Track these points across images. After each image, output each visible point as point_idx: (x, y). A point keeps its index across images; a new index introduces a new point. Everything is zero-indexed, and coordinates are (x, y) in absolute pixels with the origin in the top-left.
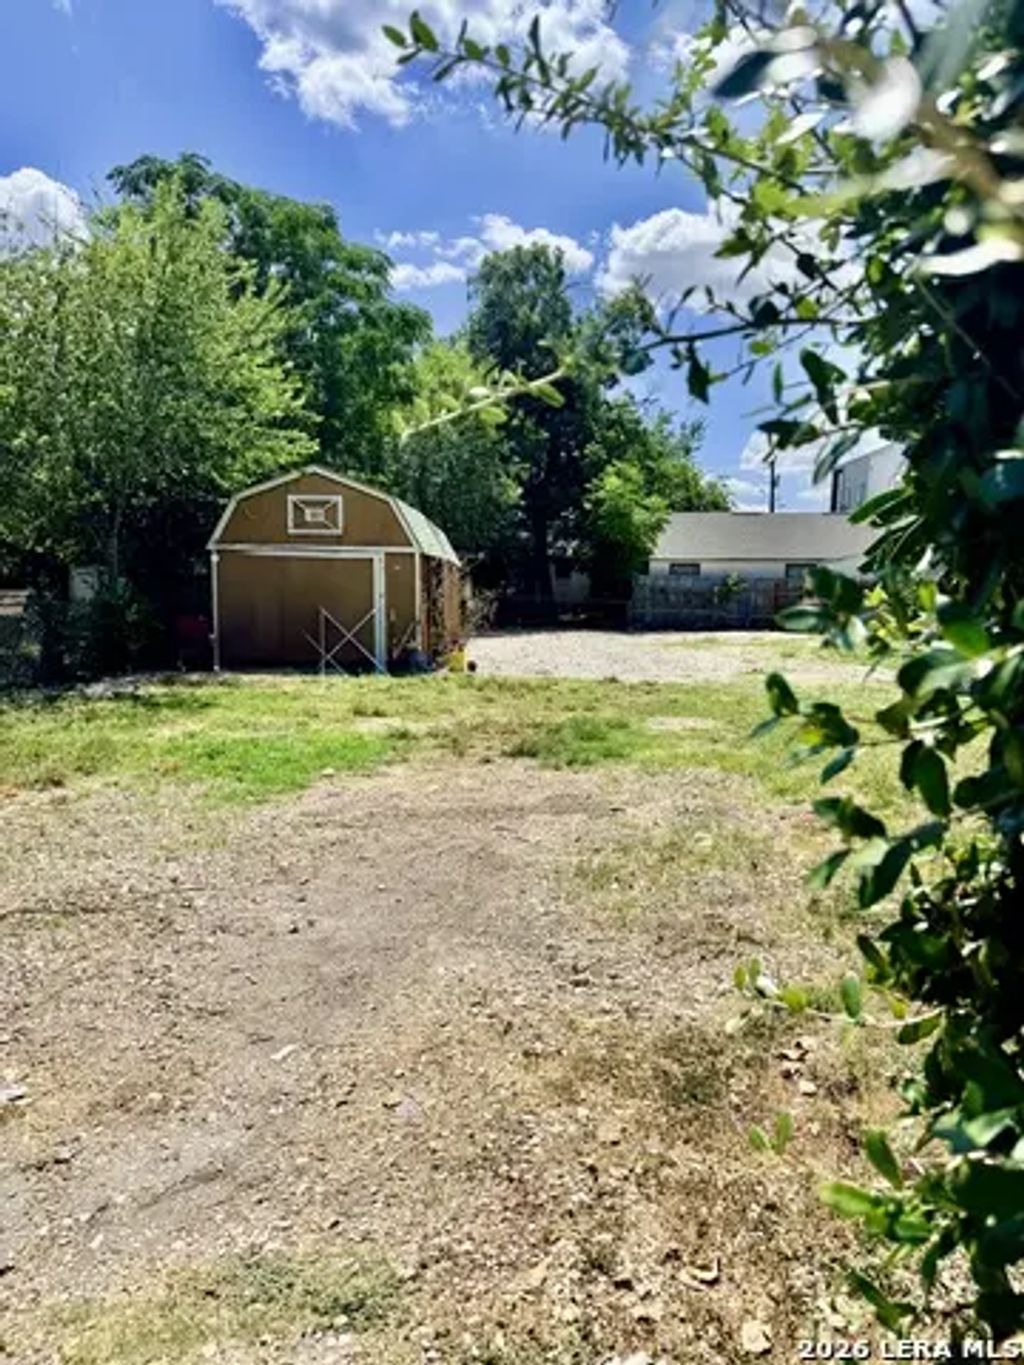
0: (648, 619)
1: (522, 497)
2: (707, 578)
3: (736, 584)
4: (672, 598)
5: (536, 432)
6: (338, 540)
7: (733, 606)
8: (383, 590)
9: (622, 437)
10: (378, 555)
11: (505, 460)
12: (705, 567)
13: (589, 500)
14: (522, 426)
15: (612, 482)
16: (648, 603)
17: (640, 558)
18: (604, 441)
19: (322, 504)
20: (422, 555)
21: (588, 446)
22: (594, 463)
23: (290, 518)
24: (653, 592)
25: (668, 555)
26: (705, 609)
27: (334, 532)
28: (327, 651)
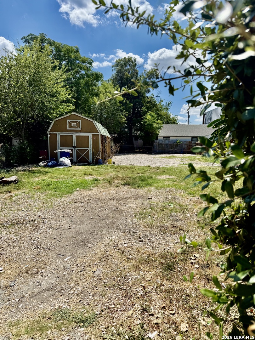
0: (157, 151)
1: (126, 120)
2: (172, 141)
3: (179, 142)
4: (164, 146)
5: (130, 104)
6: (80, 131)
7: (179, 148)
8: (91, 144)
9: (151, 105)
10: (90, 135)
11: (122, 111)
12: (171, 138)
13: (143, 121)
14: (126, 102)
15: (148, 117)
16: (158, 147)
17: (156, 136)
18: (147, 107)
19: (76, 122)
20: (101, 135)
21: (143, 108)
22: (143, 112)
23: (68, 125)
24: (159, 144)
25: (162, 135)
26: (172, 149)
27: (79, 129)
28: (77, 159)
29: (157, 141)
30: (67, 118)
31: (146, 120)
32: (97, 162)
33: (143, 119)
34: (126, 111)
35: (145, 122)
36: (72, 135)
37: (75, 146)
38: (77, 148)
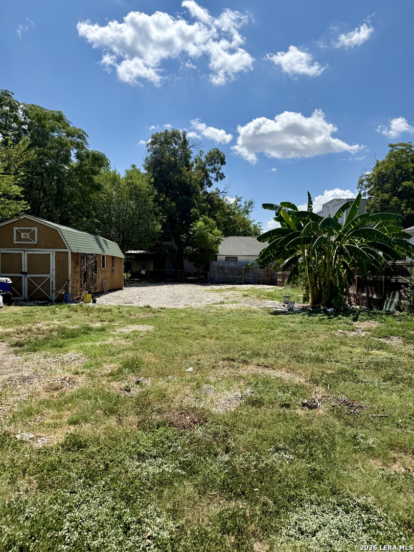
0: (216, 279)
1: (162, 229)
2: (240, 263)
3: (251, 266)
4: (226, 270)
5: (171, 204)
6: (35, 246)
7: (251, 274)
8: (54, 268)
9: (209, 206)
10: (52, 253)
11: (157, 214)
12: (239, 258)
13: (191, 230)
14: (164, 201)
15: (200, 223)
16: (216, 273)
17: (213, 254)
18: (200, 208)
19: (28, 231)
20: (72, 253)
21: (192, 209)
22: (194, 216)
23: (15, 237)
24: (218, 268)
25: (224, 253)
26: (239, 275)
27: (33, 243)
28: (29, 294)
29: (216, 263)
30: (14, 224)
31: (195, 228)
32: (61, 300)
33: (192, 227)
34: (164, 214)
35: (194, 232)
36: (21, 252)
37: (26, 271)
38: (28, 276)
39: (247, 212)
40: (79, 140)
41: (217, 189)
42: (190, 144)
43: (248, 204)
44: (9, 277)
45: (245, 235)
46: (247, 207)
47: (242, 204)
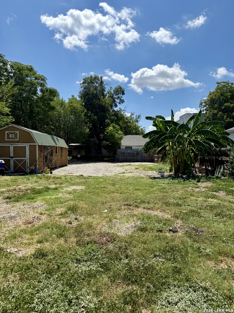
0: (120, 159)
2: (133, 150)
3: (140, 151)
4: (126, 154)
5: (94, 117)
6: (18, 142)
7: (139, 156)
8: (28, 154)
9: (116, 118)
10: (27, 146)
11: (86, 123)
12: (133, 148)
13: (106, 132)
14: (91, 115)
15: (111, 128)
16: (120, 156)
17: (118, 145)
18: (110, 119)
19: (14, 133)
20: (38, 145)
21: (106, 120)
22: (107, 124)
23: (6, 137)
24: (121, 153)
25: (125, 145)
26: (133, 157)
27: (16, 140)
28: (14, 169)
29: (120, 151)
30: (5, 130)
31: (108, 131)
32: (33, 172)
33: (106, 130)
34: (90, 123)
35: (107, 133)
36: (9, 145)
37: (13, 156)
38: (14, 159)
39: (137, 121)
40: (42, 82)
41: (120, 108)
42: (105, 83)
43: (137, 117)
44: (3, 160)
45: (136, 134)
46: (137, 118)
47: (134, 117)
